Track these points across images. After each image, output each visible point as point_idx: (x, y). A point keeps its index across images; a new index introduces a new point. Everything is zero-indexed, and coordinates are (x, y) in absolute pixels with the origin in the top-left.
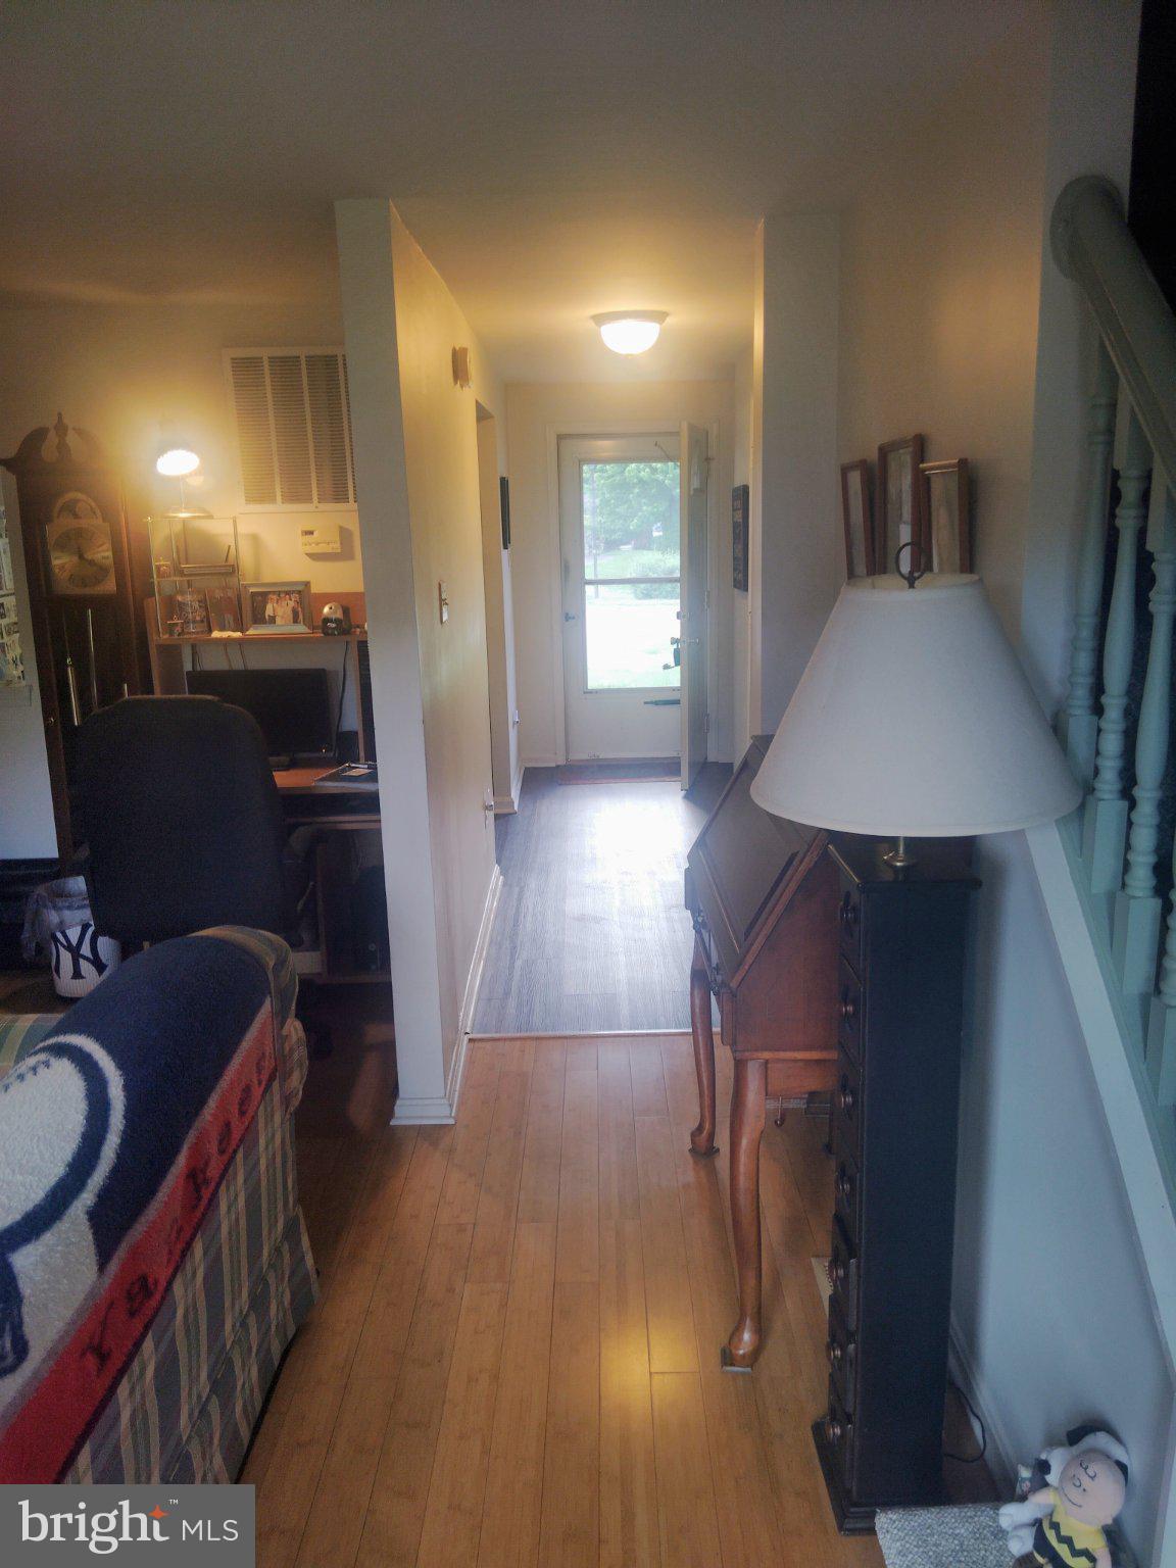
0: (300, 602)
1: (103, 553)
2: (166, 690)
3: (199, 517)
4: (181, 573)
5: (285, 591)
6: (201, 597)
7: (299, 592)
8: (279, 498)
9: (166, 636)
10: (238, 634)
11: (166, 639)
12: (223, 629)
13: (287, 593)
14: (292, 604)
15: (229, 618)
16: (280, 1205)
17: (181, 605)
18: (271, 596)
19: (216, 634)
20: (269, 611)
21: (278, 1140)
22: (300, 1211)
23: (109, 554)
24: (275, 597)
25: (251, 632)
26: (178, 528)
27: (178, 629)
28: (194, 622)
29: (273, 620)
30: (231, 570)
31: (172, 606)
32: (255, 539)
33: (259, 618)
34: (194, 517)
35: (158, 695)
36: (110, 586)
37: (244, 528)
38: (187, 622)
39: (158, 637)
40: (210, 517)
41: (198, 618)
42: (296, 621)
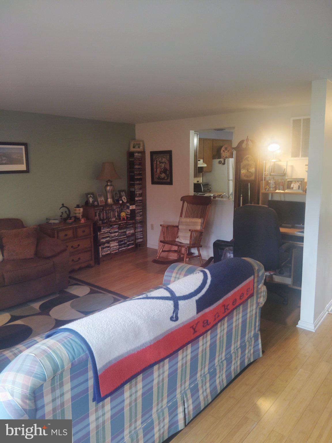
0: (301, 184)
1: (253, 170)
2: (262, 204)
3: (278, 161)
4: (270, 175)
5: (297, 180)
6: (275, 181)
7: (301, 181)
8: (300, 155)
9: (264, 191)
10: (283, 191)
11: (264, 192)
12: (279, 190)
13: (298, 181)
14: (298, 184)
15: (281, 187)
16: (253, 328)
17: (269, 183)
18: (293, 182)
19: (277, 191)
20: (292, 186)
21: (254, 312)
22: (259, 333)
23: (254, 170)
24: (294, 182)
25: (286, 191)
26: (272, 164)
27: (268, 189)
28: (272, 188)
29: (292, 188)
30: (284, 174)
31: (268, 184)
32: (292, 167)
33: (289, 187)
34: (276, 161)
35: (260, 205)
36: (253, 178)
37: (290, 164)
38: (270, 188)
39: (262, 191)
40: (280, 161)
41: (273, 187)
42: (299, 188)
